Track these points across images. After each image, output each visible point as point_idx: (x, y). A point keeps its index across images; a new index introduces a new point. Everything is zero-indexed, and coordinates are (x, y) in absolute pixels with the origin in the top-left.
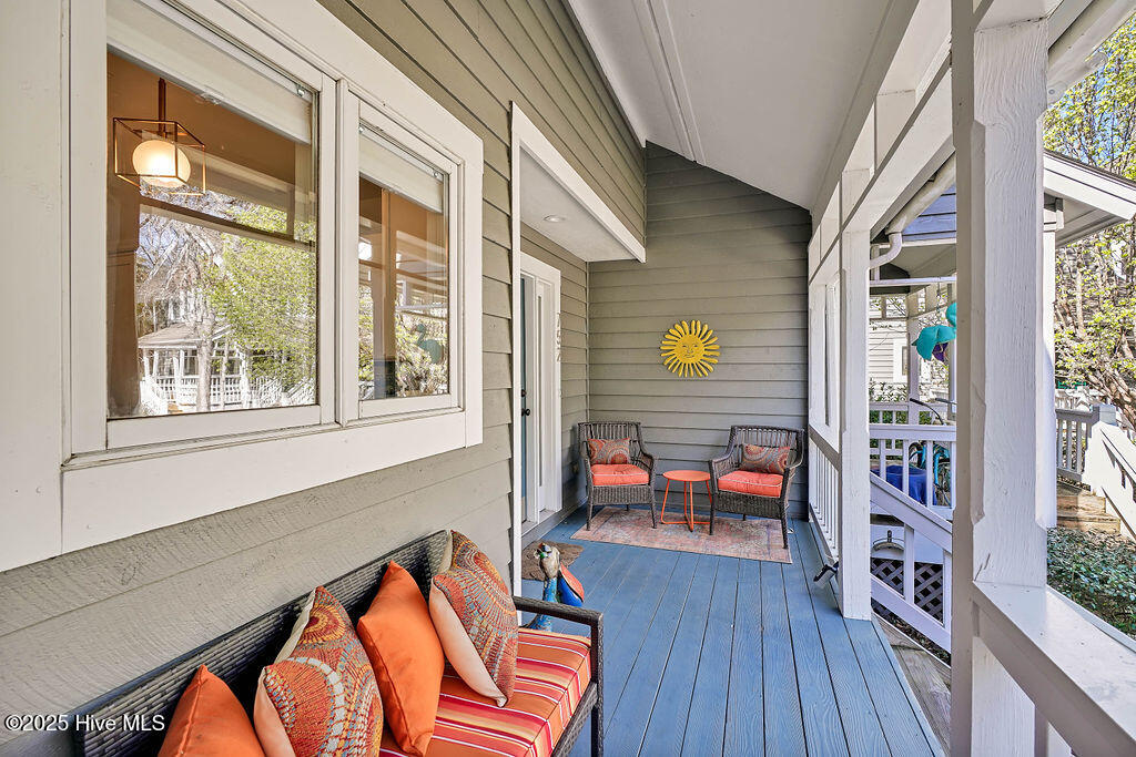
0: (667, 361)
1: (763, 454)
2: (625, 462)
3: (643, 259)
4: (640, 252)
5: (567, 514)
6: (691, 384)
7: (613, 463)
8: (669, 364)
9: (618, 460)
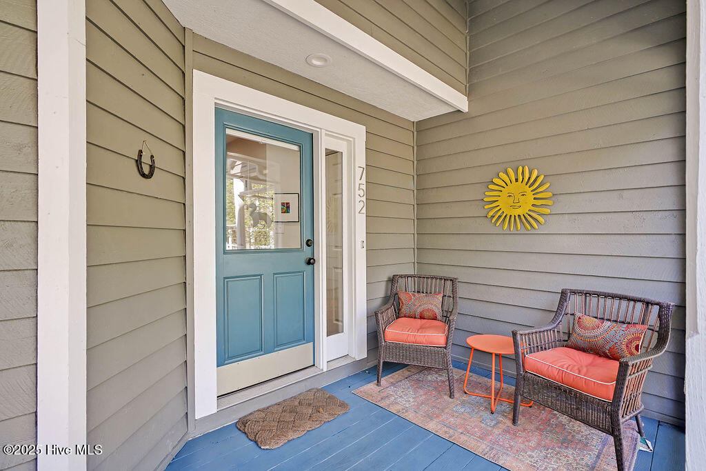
0: (491, 214)
1: (601, 330)
2: (435, 318)
3: (465, 107)
4: (461, 102)
5: (371, 364)
6: (517, 237)
7: (422, 317)
8: (493, 217)
9: (426, 314)
